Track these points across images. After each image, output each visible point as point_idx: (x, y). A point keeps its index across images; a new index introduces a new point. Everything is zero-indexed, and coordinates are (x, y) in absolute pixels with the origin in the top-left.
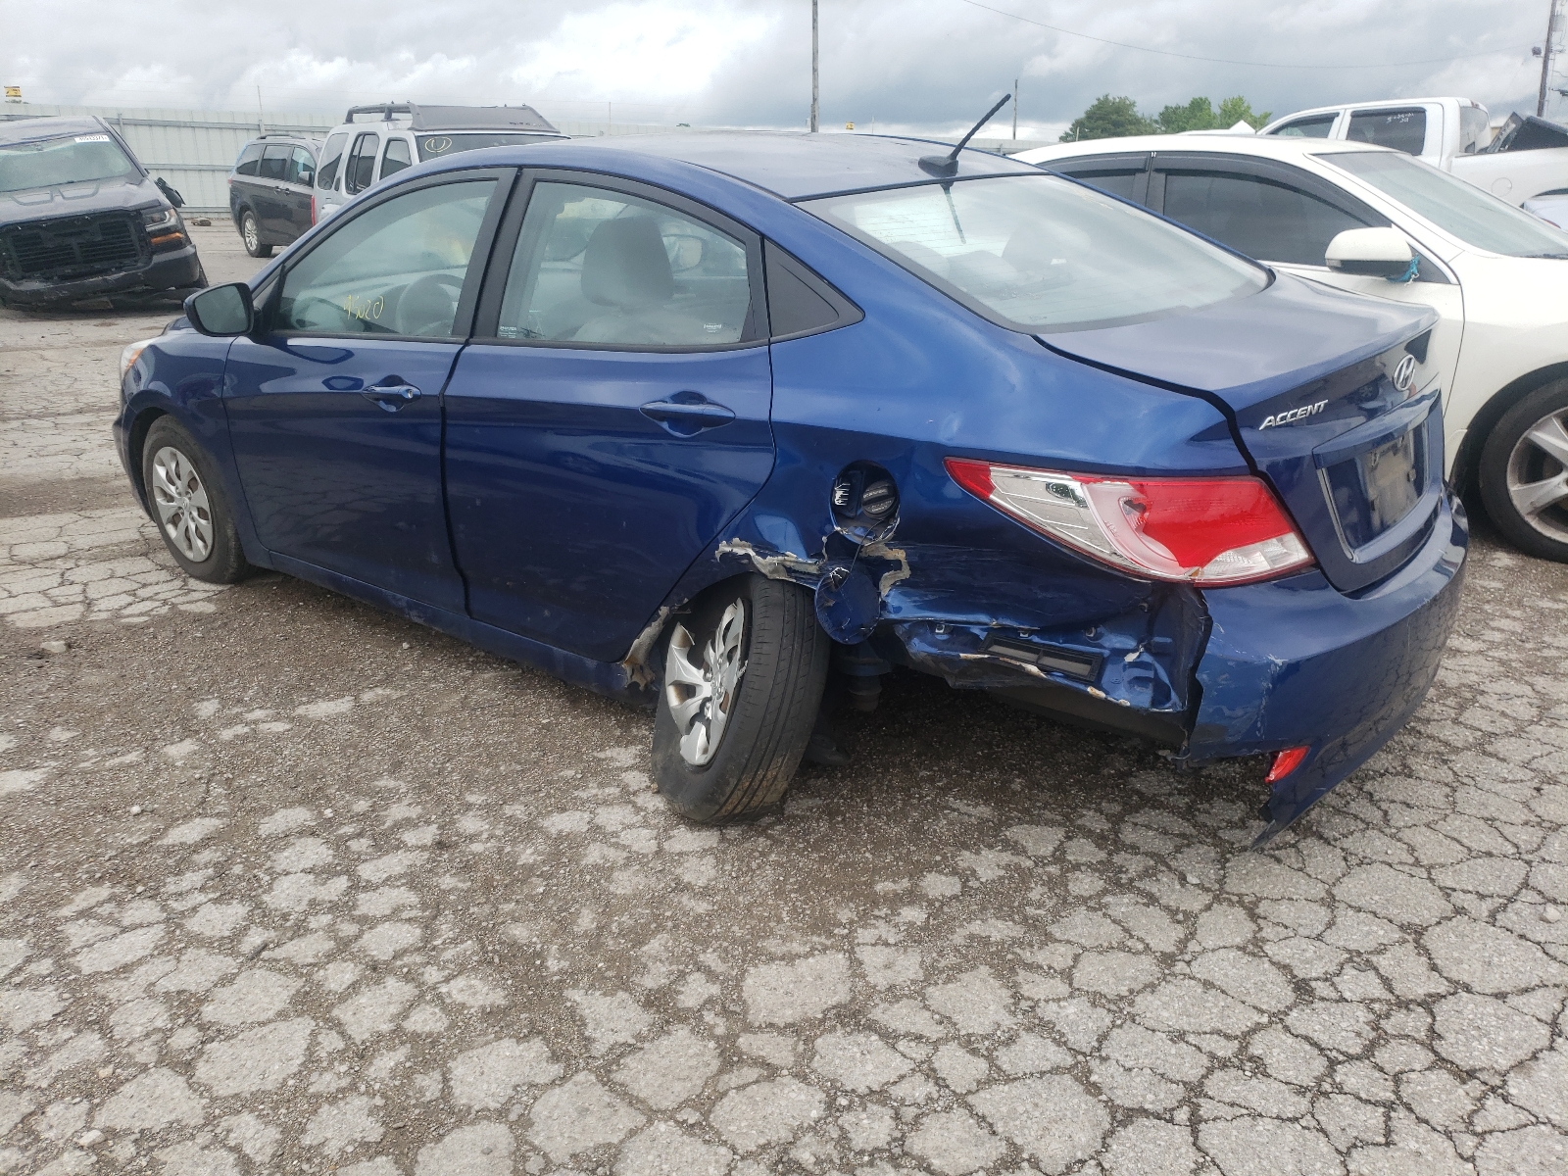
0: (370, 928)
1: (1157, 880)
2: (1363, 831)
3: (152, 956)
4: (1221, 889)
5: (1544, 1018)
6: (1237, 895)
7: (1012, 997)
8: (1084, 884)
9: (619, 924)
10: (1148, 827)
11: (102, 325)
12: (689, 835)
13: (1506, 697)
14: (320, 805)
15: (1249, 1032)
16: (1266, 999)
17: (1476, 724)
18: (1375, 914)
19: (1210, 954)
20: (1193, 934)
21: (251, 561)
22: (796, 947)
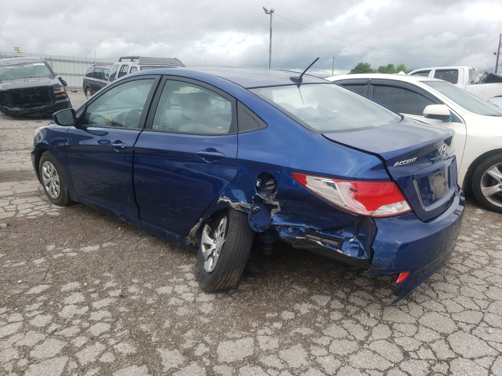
0: (94, 325)
1: (360, 315)
2: (430, 300)
3: (16, 333)
4: (381, 319)
5: (486, 367)
6: (386, 321)
7: (308, 355)
8: (336, 316)
9: (178, 326)
10: (359, 297)
11: (37, 122)
12: (205, 296)
13: (479, 256)
14: (83, 281)
15: (387, 369)
16: (394, 358)
17: (468, 265)
18: (432, 329)
19: (376, 341)
20: (371, 334)
21: (72, 199)
22: (237, 335)
